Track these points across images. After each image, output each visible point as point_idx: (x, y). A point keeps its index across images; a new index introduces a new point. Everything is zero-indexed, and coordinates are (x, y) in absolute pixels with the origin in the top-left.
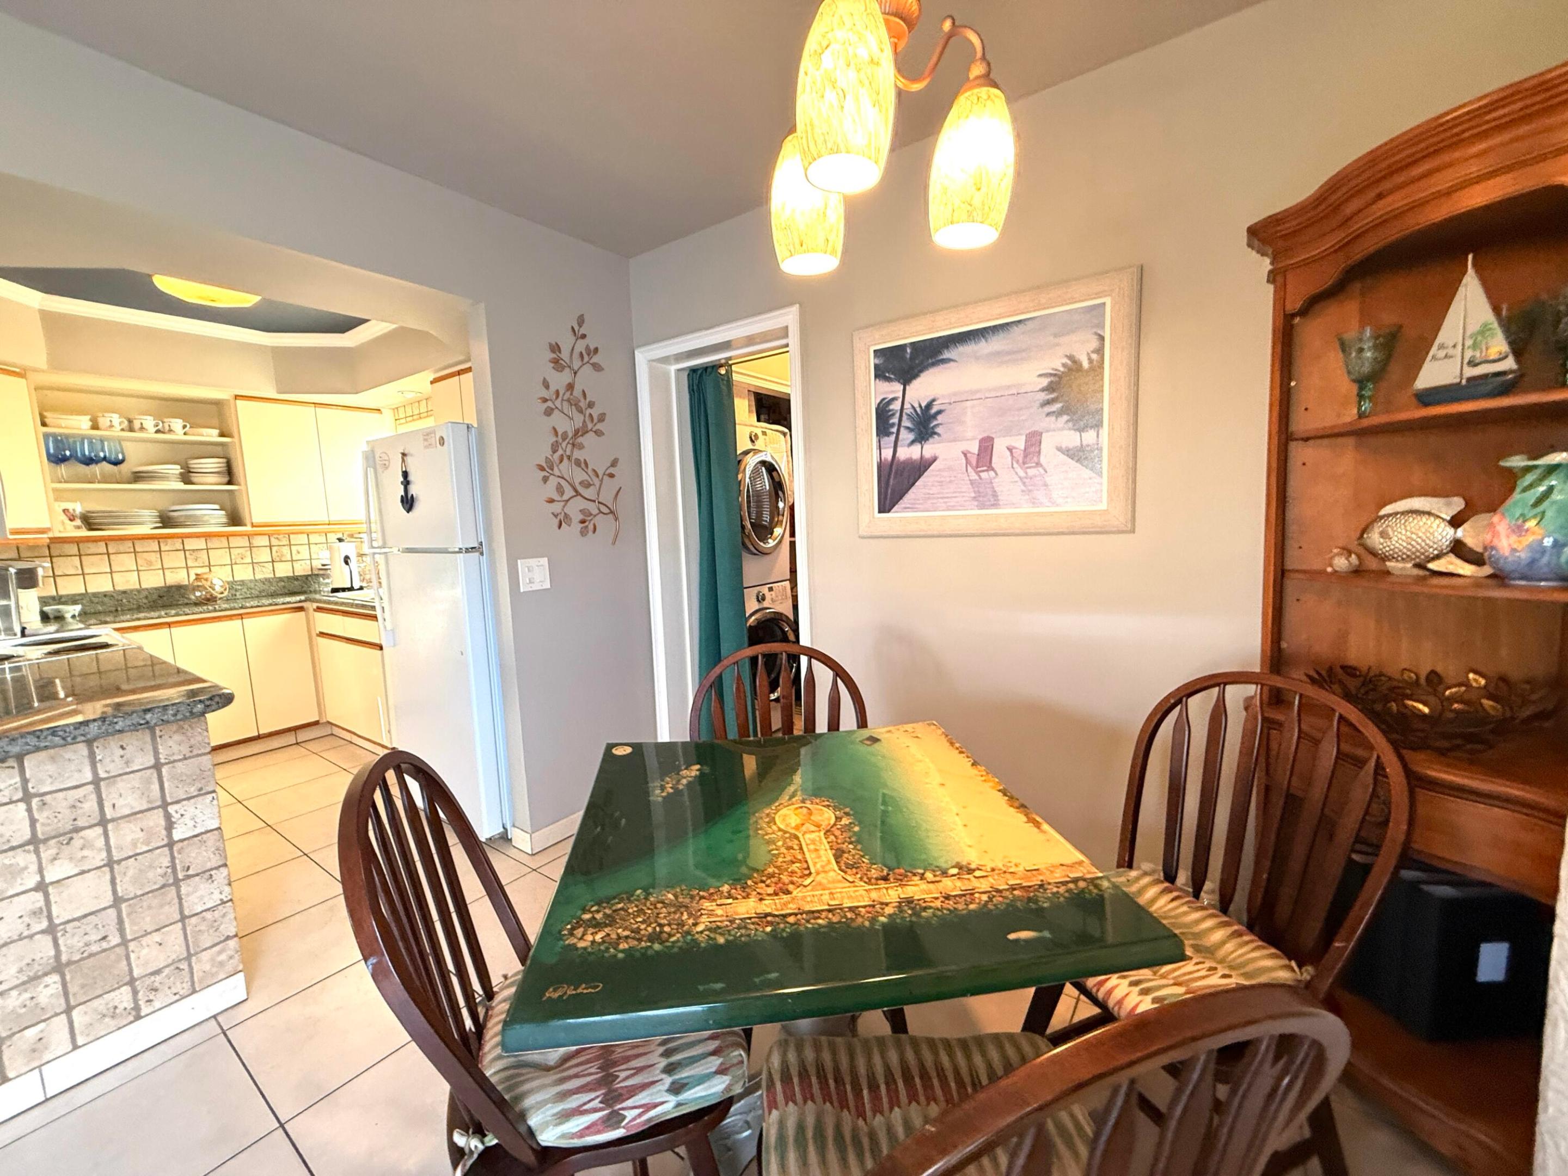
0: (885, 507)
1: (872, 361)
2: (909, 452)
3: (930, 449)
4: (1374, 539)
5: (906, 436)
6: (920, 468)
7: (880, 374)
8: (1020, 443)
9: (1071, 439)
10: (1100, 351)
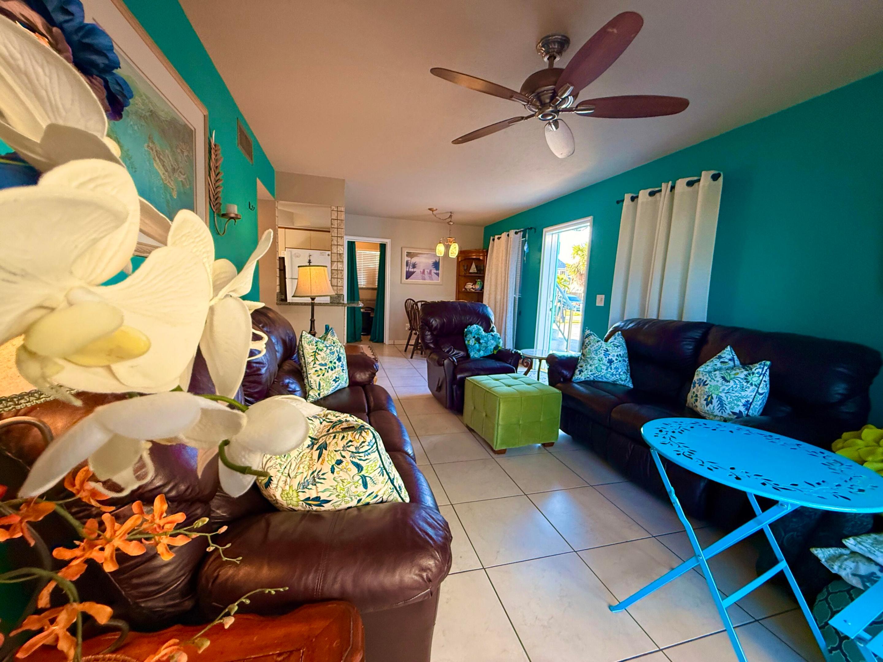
0: (407, 278)
1: (406, 253)
2: (412, 270)
3: (415, 270)
4: (466, 287)
5: (411, 267)
6: (414, 272)
7: (407, 256)
8: (429, 271)
9: (435, 271)
10: (439, 260)
